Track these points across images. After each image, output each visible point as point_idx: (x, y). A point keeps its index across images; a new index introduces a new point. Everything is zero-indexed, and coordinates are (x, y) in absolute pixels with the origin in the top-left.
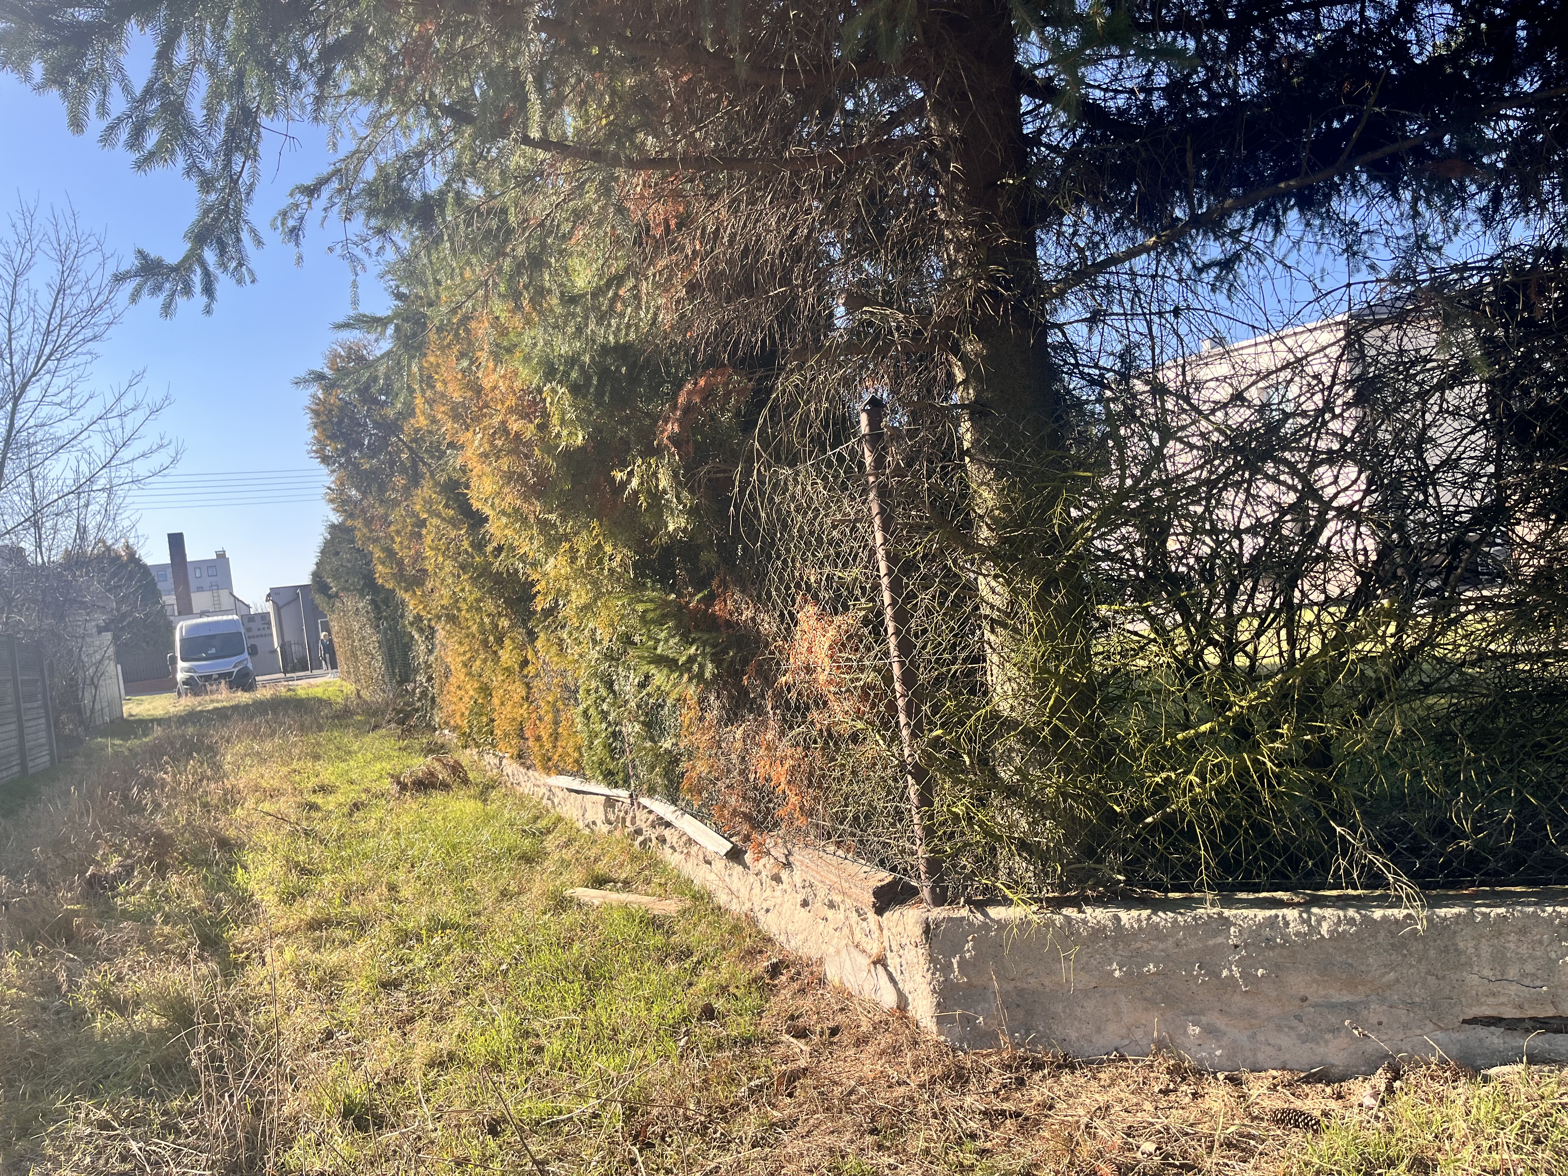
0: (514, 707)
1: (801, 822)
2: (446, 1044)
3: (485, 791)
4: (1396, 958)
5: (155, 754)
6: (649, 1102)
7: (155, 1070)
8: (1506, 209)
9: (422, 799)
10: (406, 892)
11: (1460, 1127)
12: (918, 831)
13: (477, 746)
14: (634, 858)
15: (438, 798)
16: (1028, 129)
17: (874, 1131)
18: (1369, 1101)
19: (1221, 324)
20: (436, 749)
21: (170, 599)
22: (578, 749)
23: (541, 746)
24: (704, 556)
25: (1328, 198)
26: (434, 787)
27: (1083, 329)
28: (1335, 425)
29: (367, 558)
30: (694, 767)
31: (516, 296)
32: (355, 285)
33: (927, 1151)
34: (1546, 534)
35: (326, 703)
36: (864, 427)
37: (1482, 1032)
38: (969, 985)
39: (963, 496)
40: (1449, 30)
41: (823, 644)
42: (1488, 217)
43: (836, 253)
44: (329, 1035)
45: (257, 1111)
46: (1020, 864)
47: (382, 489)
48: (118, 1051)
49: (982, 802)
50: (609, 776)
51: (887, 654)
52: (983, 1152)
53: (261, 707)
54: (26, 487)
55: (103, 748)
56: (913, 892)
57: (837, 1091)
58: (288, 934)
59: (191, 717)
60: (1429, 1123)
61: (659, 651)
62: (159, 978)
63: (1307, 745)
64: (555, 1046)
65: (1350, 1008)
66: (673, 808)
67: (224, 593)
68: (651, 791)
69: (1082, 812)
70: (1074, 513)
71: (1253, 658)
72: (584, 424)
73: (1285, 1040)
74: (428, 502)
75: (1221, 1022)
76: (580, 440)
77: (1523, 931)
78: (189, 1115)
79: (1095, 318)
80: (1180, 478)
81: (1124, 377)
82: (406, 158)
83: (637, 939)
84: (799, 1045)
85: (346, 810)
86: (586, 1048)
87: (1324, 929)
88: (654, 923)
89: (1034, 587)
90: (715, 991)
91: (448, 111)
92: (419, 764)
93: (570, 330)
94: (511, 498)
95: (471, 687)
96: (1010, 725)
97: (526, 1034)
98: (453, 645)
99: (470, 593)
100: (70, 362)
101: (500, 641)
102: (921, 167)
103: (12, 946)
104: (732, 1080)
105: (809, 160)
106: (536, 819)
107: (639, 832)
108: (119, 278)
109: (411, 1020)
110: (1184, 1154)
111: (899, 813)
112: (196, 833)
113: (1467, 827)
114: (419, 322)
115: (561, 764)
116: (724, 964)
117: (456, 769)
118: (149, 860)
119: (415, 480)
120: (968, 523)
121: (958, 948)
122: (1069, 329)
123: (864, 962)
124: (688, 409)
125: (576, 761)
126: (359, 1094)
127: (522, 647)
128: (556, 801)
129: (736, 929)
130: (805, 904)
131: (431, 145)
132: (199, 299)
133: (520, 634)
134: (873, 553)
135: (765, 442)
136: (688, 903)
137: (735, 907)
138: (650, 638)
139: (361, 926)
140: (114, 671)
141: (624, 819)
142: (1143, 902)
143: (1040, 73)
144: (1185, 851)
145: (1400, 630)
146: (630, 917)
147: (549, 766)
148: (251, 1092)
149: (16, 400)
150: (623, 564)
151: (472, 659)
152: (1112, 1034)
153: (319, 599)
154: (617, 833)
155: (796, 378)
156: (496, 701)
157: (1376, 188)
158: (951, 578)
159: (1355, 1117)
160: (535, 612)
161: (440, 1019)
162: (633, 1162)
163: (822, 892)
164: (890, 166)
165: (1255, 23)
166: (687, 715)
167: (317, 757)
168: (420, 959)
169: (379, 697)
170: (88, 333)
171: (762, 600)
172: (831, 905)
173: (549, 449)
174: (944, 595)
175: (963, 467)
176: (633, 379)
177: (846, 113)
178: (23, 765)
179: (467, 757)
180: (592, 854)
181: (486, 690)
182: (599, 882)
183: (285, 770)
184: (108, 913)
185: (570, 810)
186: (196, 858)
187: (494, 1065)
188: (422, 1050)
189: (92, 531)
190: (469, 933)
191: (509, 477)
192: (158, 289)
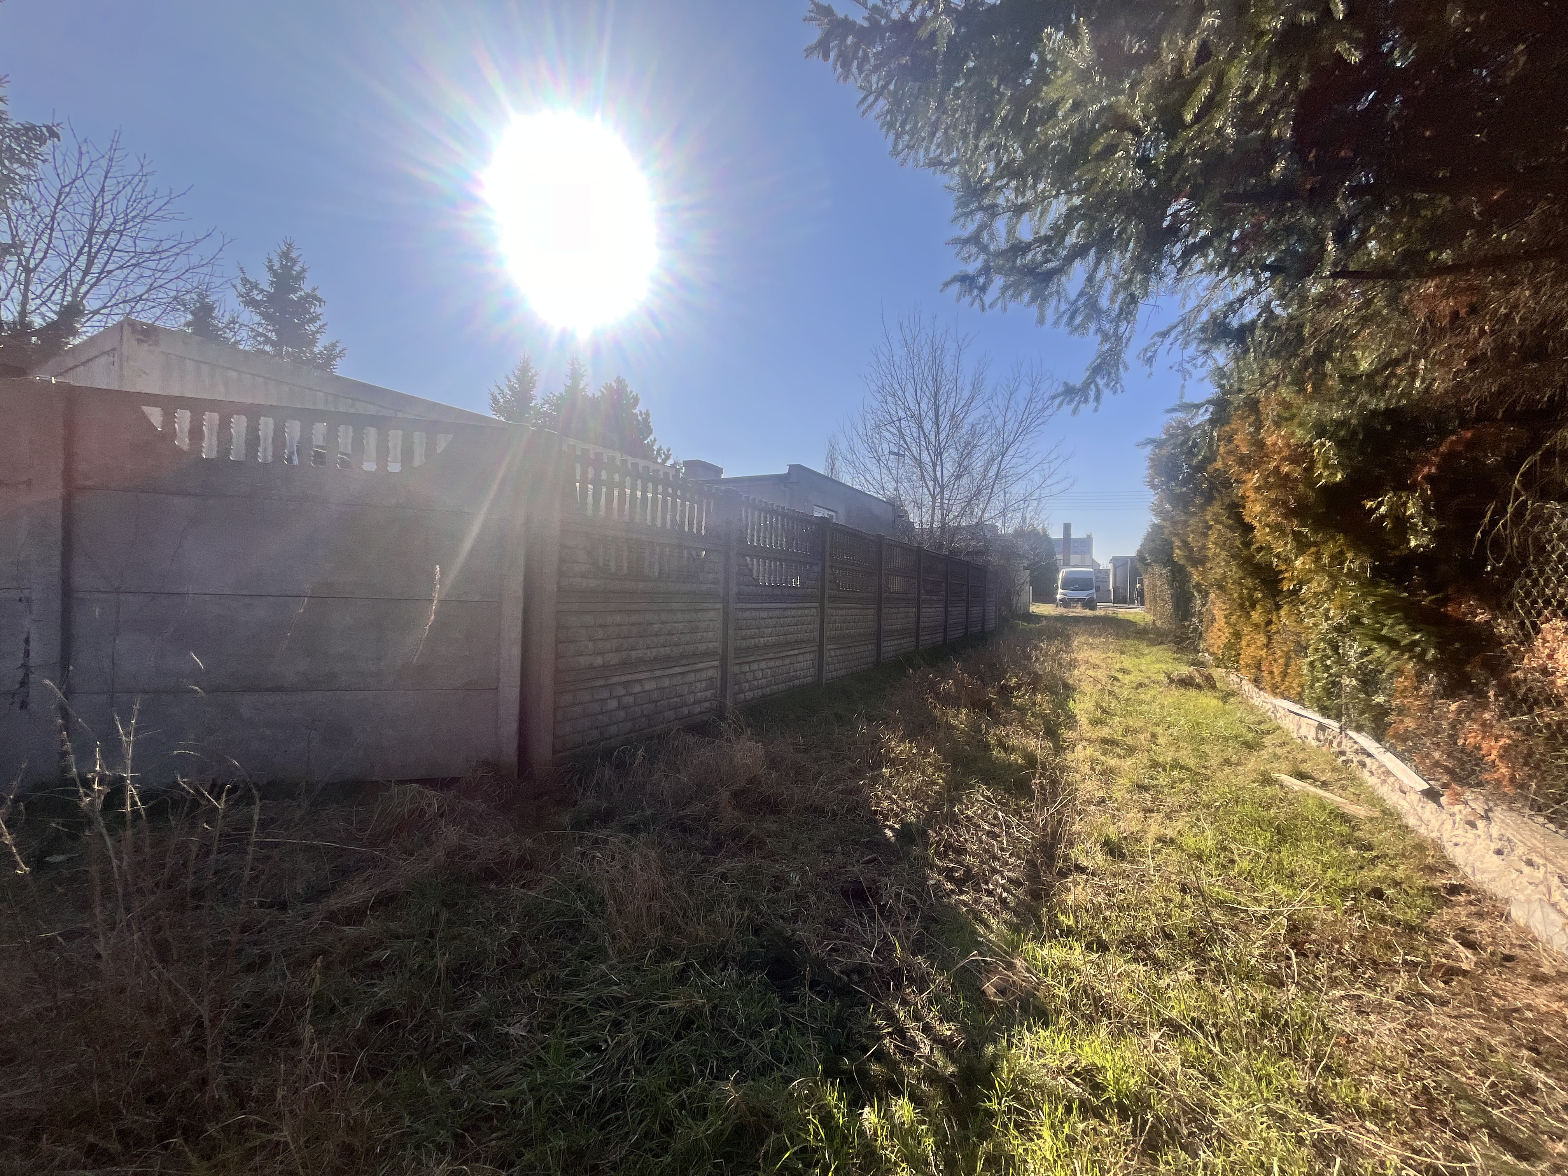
0: (1256, 648)
1: (1510, 790)
2: (1170, 833)
3: (1226, 697)
5: (1040, 633)
6: (1311, 928)
7: (1015, 783)
9: (1183, 691)
10: (1161, 740)
13: (1226, 667)
14: (1335, 769)
15: (1193, 692)
20: (1197, 664)
21: (1059, 557)
22: (1302, 686)
23: (1273, 678)
24: (1443, 567)
26: (1192, 685)
29: (1171, 544)
30: (1402, 721)
31: (1301, 383)
32: (1183, 387)
35: (1134, 624)
44: (1103, 801)
45: (1059, 822)
48: (1001, 768)
50: (1324, 711)
53: (1096, 619)
54: (1002, 498)
55: (1018, 625)
57: (1499, 1002)
58: (1090, 741)
59: (1061, 618)
61: (1383, 633)
62: (1024, 741)
64: (1245, 865)
66: (1378, 745)
67: (1087, 556)
68: (1359, 729)
72: (1344, 467)
74: (1216, 514)
76: (1338, 478)
78: (1027, 810)
83: (1324, 823)
84: (1465, 952)
85: (1134, 685)
86: (1267, 875)
88: (1344, 818)
90: (1389, 881)
91: (1268, 268)
92: (1185, 670)
93: (1344, 401)
94: (1275, 516)
95: (1227, 631)
97: (1225, 849)
98: (1219, 603)
99: (1234, 572)
100: (1029, 436)
101: (1253, 606)
103: (965, 707)
104: (1389, 947)
106: (1260, 723)
107: (1343, 753)
108: (1054, 398)
109: (1151, 811)
112: (1054, 676)
115: (1286, 693)
116: (1402, 867)
117: (1209, 679)
118: (1029, 684)
119: (1209, 501)
123: (1559, 920)
124: (1450, 455)
125: (1299, 694)
126: (1114, 837)
127: (1270, 612)
128: (1278, 715)
129: (1420, 847)
130: (1499, 852)
131: (1251, 292)
132: (1092, 404)
133: (1269, 604)
136: (1377, 814)
137: (1422, 831)
138: (1377, 622)
139: (1131, 750)
140: (1028, 589)
141: (1331, 742)
146: (1322, 807)
147: (1275, 690)
148: (1058, 812)
149: (1003, 455)
150: (1362, 567)
151: (1231, 614)
153: (1139, 566)
154: (1324, 749)
156: (1244, 643)
160: (1282, 591)
161: (1168, 817)
162: (1289, 958)
163: (1521, 850)
166: (1403, 682)
167: (1123, 653)
168: (1163, 780)
169: (1166, 626)
170: (1040, 421)
171: (1502, 609)
173: (1310, 484)
176: (1397, 434)
179: (1218, 673)
180: (1300, 756)
181: (1237, 635)
182: (1302, 776)
183: (1104, 656)
184: (1008, 704)
185: (1289, 724)
186: (1051, 689)
187: (1199, 857)
188: (1154, 829)
189: (1028, 520)
190: (1198, 778)
191: (1274, 503)
192: (1072, 401)
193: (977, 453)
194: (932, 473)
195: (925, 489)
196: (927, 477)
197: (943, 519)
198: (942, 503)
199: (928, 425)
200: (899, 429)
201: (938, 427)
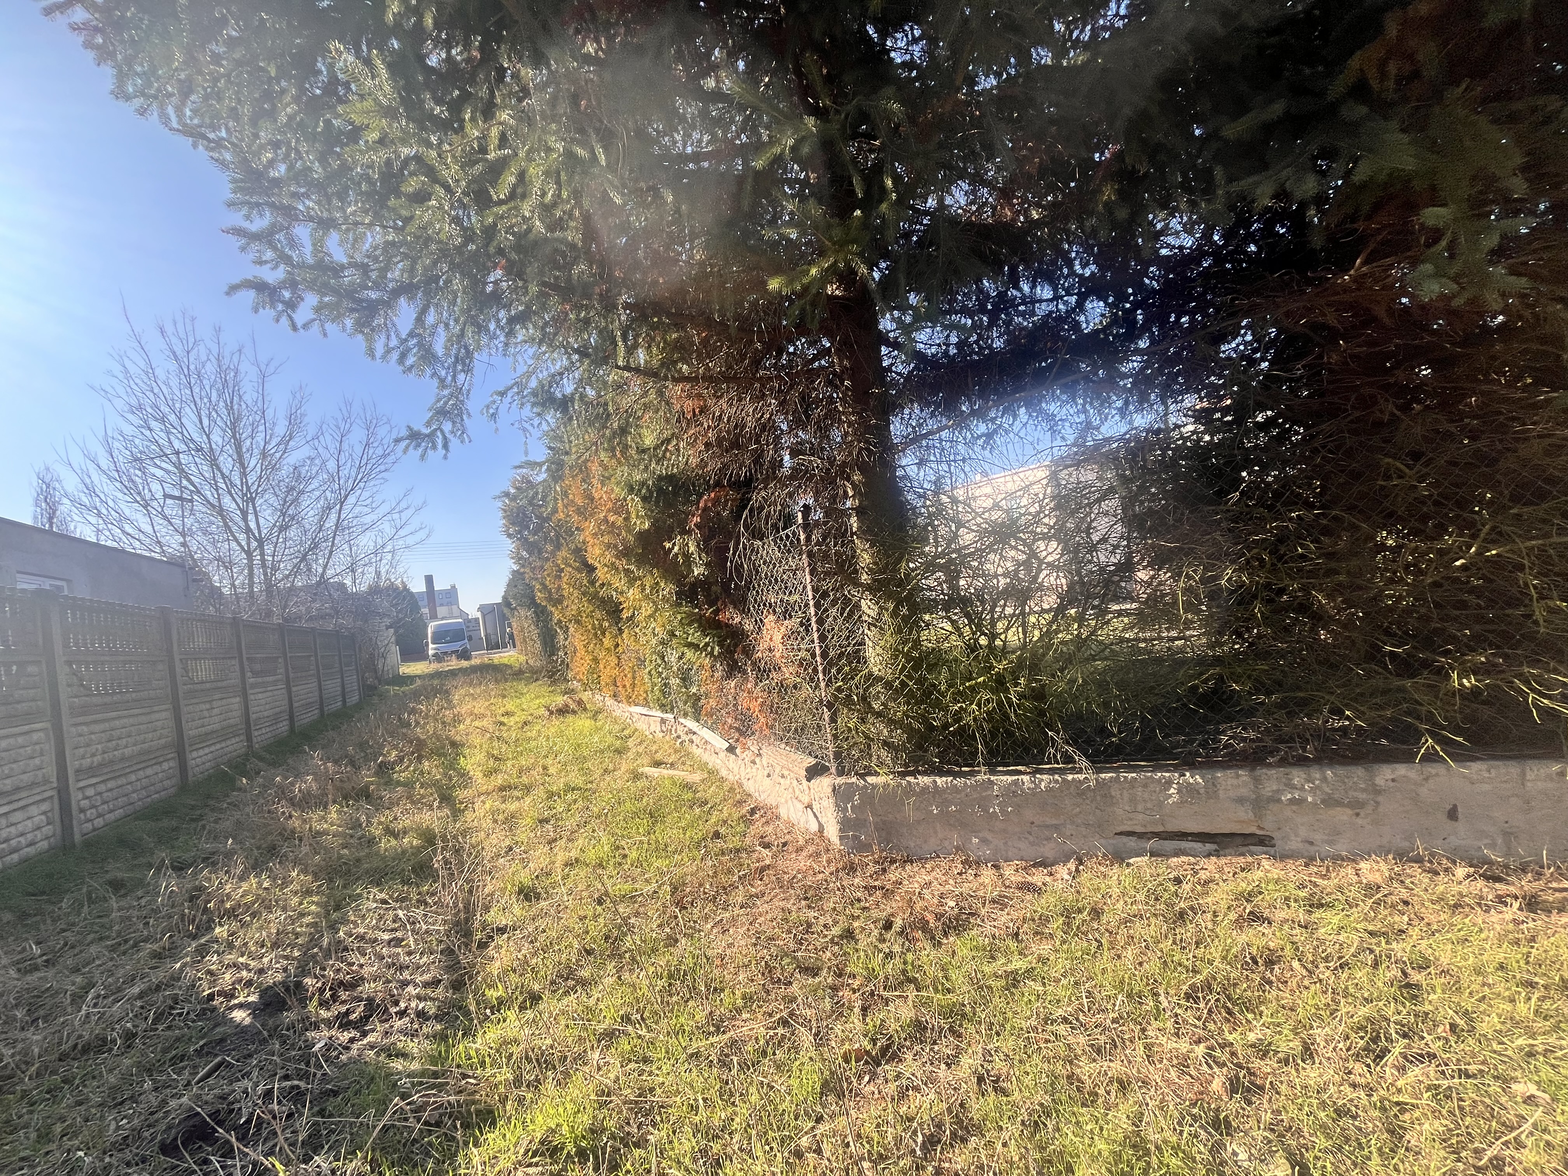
0: (611, 669)
1: (767, 732)
2: (574, 854)
3: (595, 715)
4: (1079, 800)
5: (416, 695)
6: (684, 884)
7: (414, 870)
8: (1131, 407)
9: (561, 719)
10: (552, 770)
11: (1116, 891)
12: (829, 737)
13: (592, 690)
14: (676, 751)
15: (570, 718)
16: (885, 364)
17: (806, 899)
18: (1066, 877)
19: (987, 467)
20: (569, 692)
21: (425, 611)
22: (646, 692)
23: (626, 691)
24: (714, 588)
25: (1040, 402)
26: (568, 713)
27: (915, 468)
28: (1046, 520)
29: (532, 589)
30: (708, 702)
31: (613, 450)
32: (526, 444)
33: (834, 909)
34: (1152, 577)
35: (510, 667)
36: (800, 520)
37: (1125, 839)
38: (857, 819)
39: (853, 557)
40: (1103, 315)
41: (778, 637)
42: (1123, 412)
43: (784, 427)
44: (511, 849)
45: (470, 892)
46: (883, 753)
47: (540, 552)
48: (394, 859)
49: (863, 721)
50: (662, 707)
51: (813, 642)
52: (864, 909)
53: (474, 669)
54: (347, 551)
55: (388, 691)
56: (827, 769)
57: (786, 877)
58: (488, 793)
59: (438, 675)
60: (1099, 889)
61: (689, 640)
62: (417, 818)
63: (1033, 688)
64: (634, 855)
65: (1056, 828)
66: (697, 724)
67: (454, 607)
68: (685, 715)
69: (916, 725)
70: (911, 565)
71: (1005, 642)
72: (649, 517)
73: (1022, 845)
74: (565, 559)
75: (989, 836)
76: (647, 526)
77: (1145, 786)
78: (433, 894)
79: (921, 463)
80: (966, 547)
81: (936, 493)
82: (553, 376)
83: (678, 795)
84: (764, 852)
85: (520, 725)
86: (650, 855)
87: (1043, 785)
88: (687, 786)
89: (891, 606)
90: (720, 823)
91: (577, 351)
92: (560, 700)
93: (642, 467)
94: (609, 557)
95: (588, 658)
96: (879, 679)
97: (617, 848)
98: (578, 635)
99: (587, 608)
100: (372, 483)
101: (603, 634)
102: (830, 383)
103: (334, 802)
104: (730, 872)
105: (770, 379)
106: (623, 730)
107: (679, 737)
108: (397, 441)
109: (555, 840)
110: (970, 907)
111: (819, 726)
112: (439, 738)
113: (1115, 730)
114: (560, 465)
115: (637, 700)
116: (725, 809)
117: (580, 702)
118: (413, 753)
119: (558, 547)
120: (856, 571)
121: (850, 799)
122: (908, 469)
123: (800, 806)
124: (705, 509)
125: (645, 699)
126: (527, 882)
127: (616, 637)
128: (634, 720)
129: (731, 790)
130: (769, 776)
131: (567, 369)
132: (440, 451)
133: (615, 631)
134: (805, 587)
135: (746, 527)
136: (706, 776)
137: (731, 777)
138: (684, 633)
139: (528, 789)
140: (395, 649)
141: (671, 731)
142: (949, 773)
143: (891, 335)
144: (969, 745)
145: (1080, 627)
146: (674, 783)
147: (630, 701)
148: (467, 881)
149: (342, 503)
150: (670, 593)
151: (589, 643)
152: (933, 844)
153: (506, 610)
154: (667, 738)
155: (763, 493)
156: (601, 666)
157: (1064, 397)
158: (847, 601)
159: (1060, 885)
160: (622, 619)
161: (570, 840)
162: (676, 917)
163: (778, 770)
164: (813, 382)
165: (1002, 311)
166: (704, 674)
167: (504, 697)
168: (560, 807)
169: (538, 664)
170: (382, 468)
171: (745, 612)
172: (783, 776)
173: (629, 530)
174: (843, 609)
175: (853, 542)
176: (675, 493)
177: (789, 354)
178: (344, 701)
179: (586, 696)
180: (654, 748)
181: (596, 660)
182: (657, 764)
183: (487, 703)
184: (389, 783)
185: (642, 725)
186: (438, 752)
187: (600, 865)
188: (561, 857)
189: (383, 574)
190: (586, 793)
191: (608, 546)
192: (419, 445)
193: (305, 501)
194: (242, 524)
195: (234, 545)
196: (235, 528)
197: (267, 580)
198: (263, 560)
199: (227, 463)
200: (179, 466)
201: (243, 466)
